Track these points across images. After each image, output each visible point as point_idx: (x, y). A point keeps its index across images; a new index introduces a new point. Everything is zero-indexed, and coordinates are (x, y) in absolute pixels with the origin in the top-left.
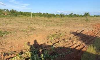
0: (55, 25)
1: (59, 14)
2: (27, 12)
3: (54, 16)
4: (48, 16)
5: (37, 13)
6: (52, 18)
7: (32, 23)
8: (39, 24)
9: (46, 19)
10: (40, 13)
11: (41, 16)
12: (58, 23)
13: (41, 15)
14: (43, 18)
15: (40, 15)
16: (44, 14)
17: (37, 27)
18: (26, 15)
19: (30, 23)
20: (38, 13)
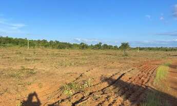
0: (73, 64)
1: (79, 44)
2: (20, 39)
3: (70, 46)
4: (59, 47)
5: (39, 42)
6: (67, 50)
7: (28, 60)
8: (42, 62)
9: (56, 51)
10: (45, 41)
11: (46, 46)
12: (77, 59)
13: (46, 44)
14: (50, 50)
15: (44, 44)
16: (51, 42)
17: (39, 67)
18: (17, 44)
19: (26, 59)
20: (41, 40)
